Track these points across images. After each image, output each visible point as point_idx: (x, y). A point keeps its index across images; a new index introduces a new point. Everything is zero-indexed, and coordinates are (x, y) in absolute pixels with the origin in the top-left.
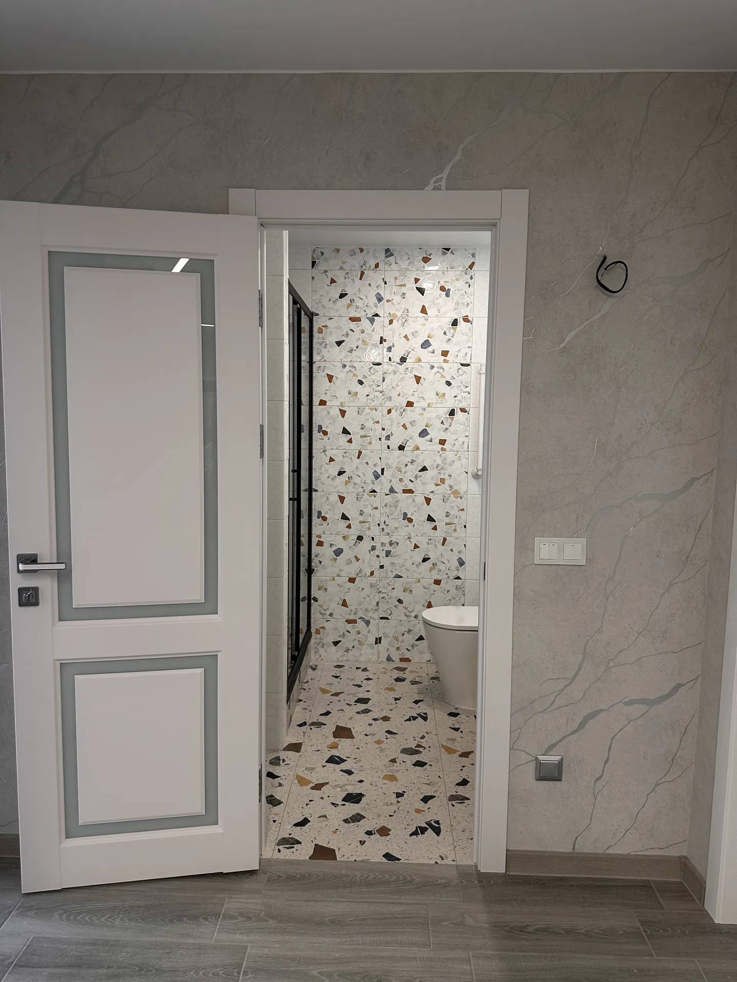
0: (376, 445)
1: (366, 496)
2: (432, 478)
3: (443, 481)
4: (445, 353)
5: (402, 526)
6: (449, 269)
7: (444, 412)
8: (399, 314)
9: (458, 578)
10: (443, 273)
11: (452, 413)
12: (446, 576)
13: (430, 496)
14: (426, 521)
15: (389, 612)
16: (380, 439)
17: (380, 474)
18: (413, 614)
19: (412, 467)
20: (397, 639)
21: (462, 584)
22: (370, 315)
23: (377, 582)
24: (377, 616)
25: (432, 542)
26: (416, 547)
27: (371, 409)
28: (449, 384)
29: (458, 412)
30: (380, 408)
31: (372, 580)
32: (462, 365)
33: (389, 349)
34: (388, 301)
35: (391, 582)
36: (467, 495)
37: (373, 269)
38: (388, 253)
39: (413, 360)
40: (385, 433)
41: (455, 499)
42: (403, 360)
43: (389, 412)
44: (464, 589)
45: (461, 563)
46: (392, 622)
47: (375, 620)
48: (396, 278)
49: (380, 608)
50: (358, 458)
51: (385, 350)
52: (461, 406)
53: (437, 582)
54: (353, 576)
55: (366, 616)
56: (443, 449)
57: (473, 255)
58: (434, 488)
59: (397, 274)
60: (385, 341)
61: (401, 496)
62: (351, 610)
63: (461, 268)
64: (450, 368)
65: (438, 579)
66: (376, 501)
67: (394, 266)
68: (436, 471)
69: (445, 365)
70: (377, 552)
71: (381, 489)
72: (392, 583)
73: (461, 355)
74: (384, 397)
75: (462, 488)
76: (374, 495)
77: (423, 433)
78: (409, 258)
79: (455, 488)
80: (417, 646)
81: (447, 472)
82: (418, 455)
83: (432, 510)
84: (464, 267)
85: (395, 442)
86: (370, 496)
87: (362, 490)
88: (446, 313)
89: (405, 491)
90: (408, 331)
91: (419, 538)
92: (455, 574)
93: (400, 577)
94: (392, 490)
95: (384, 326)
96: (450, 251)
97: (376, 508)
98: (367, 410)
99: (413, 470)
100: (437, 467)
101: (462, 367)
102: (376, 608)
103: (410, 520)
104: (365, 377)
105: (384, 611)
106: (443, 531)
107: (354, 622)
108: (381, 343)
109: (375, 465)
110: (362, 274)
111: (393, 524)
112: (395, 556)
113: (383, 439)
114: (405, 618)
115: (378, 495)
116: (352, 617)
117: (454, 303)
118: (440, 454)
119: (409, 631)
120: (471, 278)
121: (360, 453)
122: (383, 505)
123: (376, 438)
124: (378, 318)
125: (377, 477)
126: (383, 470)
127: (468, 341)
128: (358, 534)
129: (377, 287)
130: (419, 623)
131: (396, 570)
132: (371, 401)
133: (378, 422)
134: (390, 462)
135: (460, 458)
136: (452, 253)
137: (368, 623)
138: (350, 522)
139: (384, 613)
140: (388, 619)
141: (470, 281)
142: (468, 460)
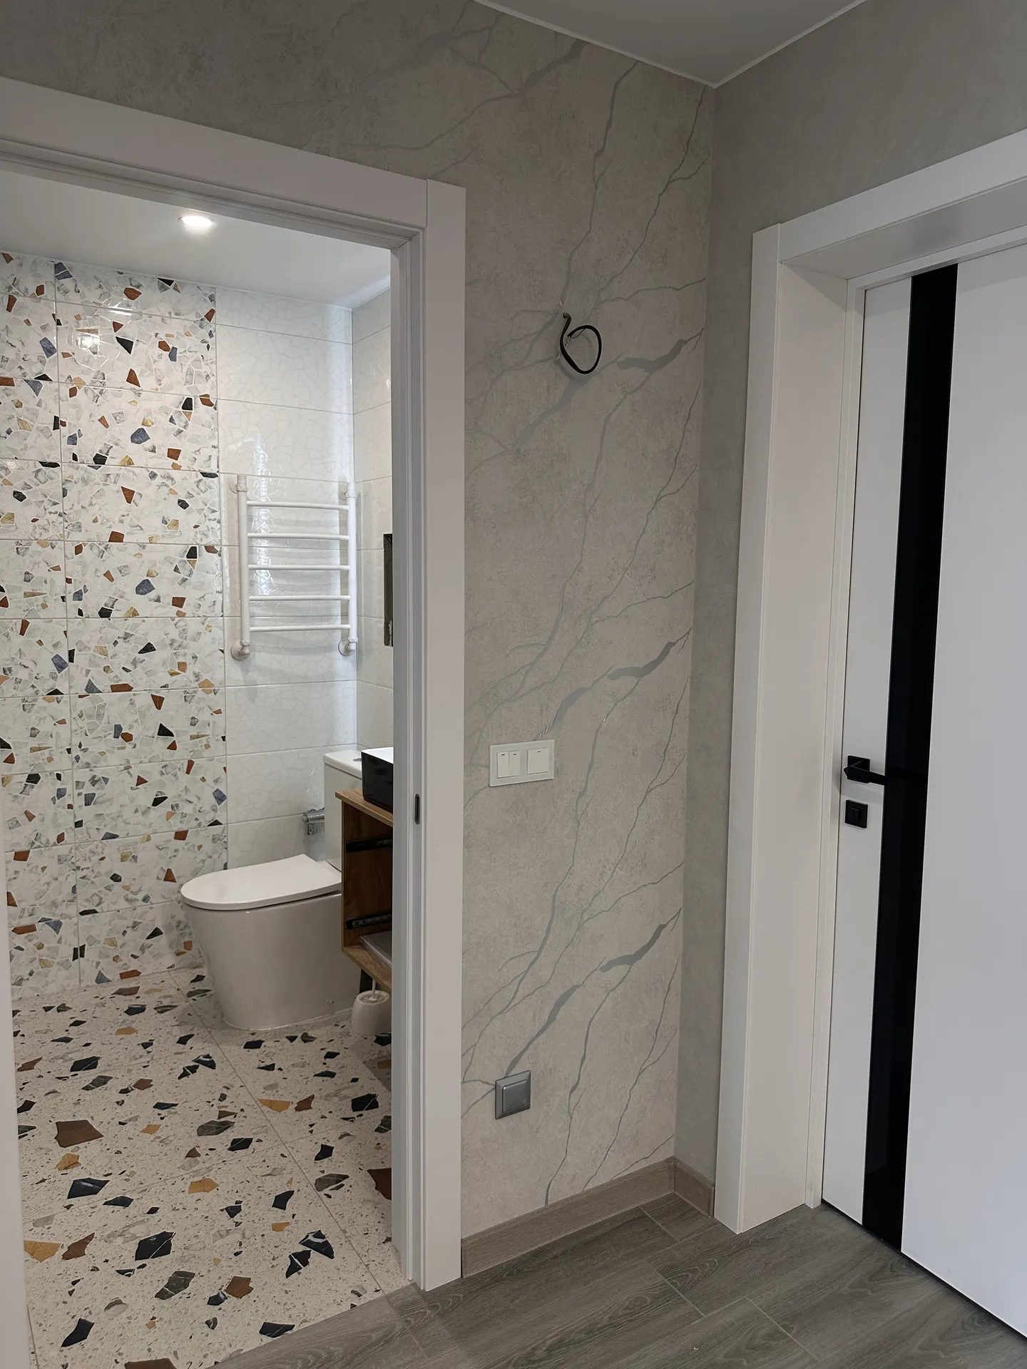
0: (57, 609)
1: (41, 702)
2: (164, 663)
3: (182, 666)
4: (174, 454)
5: (114, 748)
6: (173, 315)
7: (177, 552)
8: (87, 379)
9: (216, 823)
10: (162, 319)
11: (192, 553)
12: (196, 823)
13: (162, 694)
14: (156, 736)
15: (96, 900)
16: (63, 598)
17: (67, 660)
18: (140, 896)
19: (126, 645)
20: (113, 943)
21: (223, 832)
22: (31, 377)
23: (70, 852)
24: (73, 910)
25: (169, 769)
26: (141, 781)
27: (43, 544)
28: (183, 505)
29: (202, 552)
30: (61, 544)
31: (62, 849)
32: (204, 474)
33: (73, 440)
34: (65, 355)
35: (97, 847)
36: (225, 687)
37: (33, 296)
38: (61, 271)
39: (117, 461)
40: (72, 589)
41: (204, 695)
42: (100, 460)
43: (78, 550)
44: (225, 840)
45: (220, 797)
46: (102, 917)
47: (71, 918)
48: (78, 318)
49: (79, 897)
50: (22, 633)
51: (65, 440)
52: (206, 542)
53: (181, 835)
54: (24, 848)
55: (54, 914)
56: (180, 614)
57: (212, 298)
58: (168, 679)
59: (80, 310)
60: (64, 424)
61: (108, 697)
62: (23, 909)
63: (193, 317)
64: (185, 479)
65: (181, 830)
66: (60, 709)
67: (73, 296)
68: (168, 653)
69: (174, 473)
70: (67, 800)
71: (70, 687)
72: (100, 850)
73: (201, 458)
74: (66, 524)
75: (216, 677)
76: (57, 698)
77: (144, 588)
78: (100, 286)
79: (204, 677)
80: (150, 947)
81: (189, 652)
82: (137, 625)
83: (165, 717)
84: (198, 315)
85: (93, 603)
86: (49, 701)
87: (31, 691)
88: (171, 387)
89: (115, 688)
90: (106, 411)
91: (146, 767)
92: (210, 817)
93: (115, 837)
94: (91, 688)
95: (60, 398)
96: (173, 285)
97: (63, 722)
98: (35, 546)
99: (128, 651)
100: (171, 645)
101: (204, 478)
102: (71, 897)
103: (128, 738)
104: (27, 487)
105: (87, 900)
106: (187, 749)
107: (31, 928)
108: (56, 427)
109: (55, 646)
110: (12, 301)
111: (95, 747)
112: (103, 802)
113: (69, 598)
114: (126, 905)
115: (65, 697)
116: (26, 922)
117: (185, 371)
118: (175, 622)
119: (135, 925)
120: (211, 335)
121: (25, 625)
122: (75, 715)
123: (55, 597)
124: (47, 382)
125: (60, 666)
126: (71, 653)
127: (212, 437)
128: (29, 772)
129: (44, 328)
130: (151, 908)
131: (105, 826)
132: (42, 531)
133: (57, 568)
134: (84, 639)
135: (209, 629)
136: (176, 288)
137: (57, 926)
138: (12, 751)
139: (86, 904)
140: (94, 912)
141: (208, 339)
142: (224, 631)
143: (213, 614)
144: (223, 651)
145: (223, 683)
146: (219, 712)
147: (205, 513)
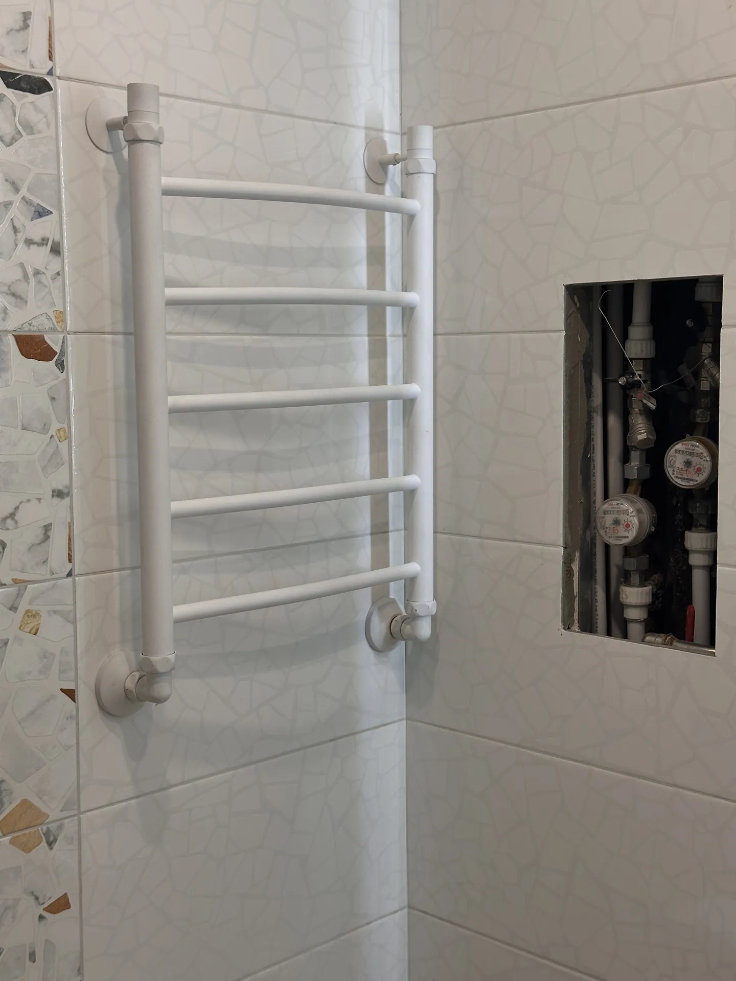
36: (78, 814)
41: (17, 858)
52: (17, 321)
75: (53, 789)
135: (31, 624)
142: (74, 622)
143: (43, 572)
144: (71, 694)
145: (73, 805)
146: (61, 905)
147: (14, 219)
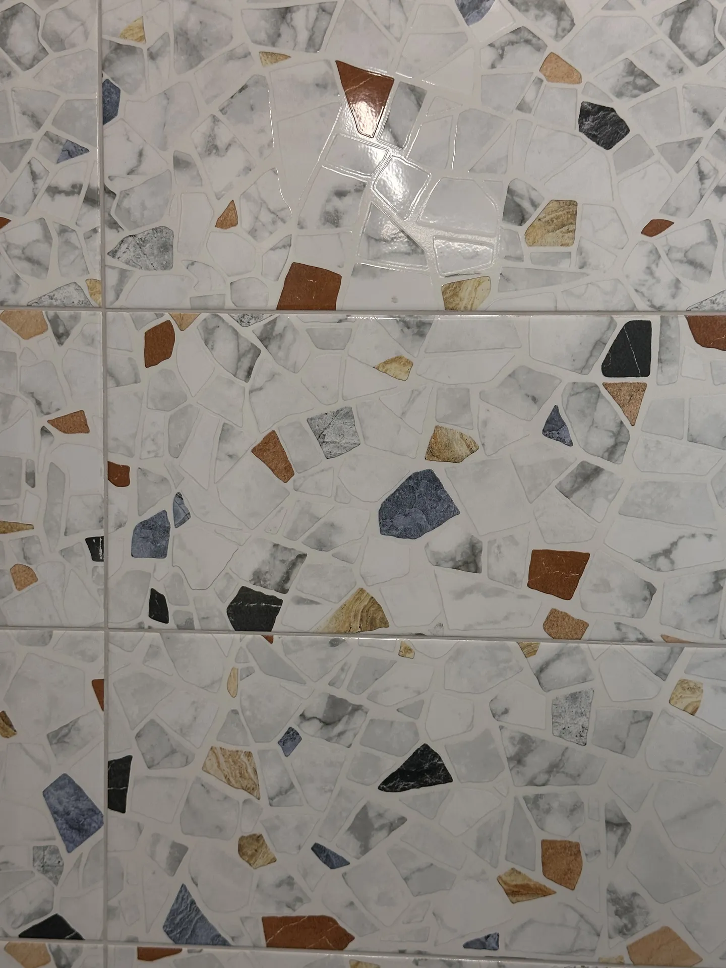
0: (70, 589)
16: (95, 546)
19: (335, 751)
40: (129, 507)
71: (110, 913)
74: (113, 238)
76: (57, 954)
85: (207, 568)
94: (187, 925)
109: (59, 739)
113: (118, 545)
115: (90, 952)
118: (537, 660)
123: (65, 542)
125: (75, 821)
126: (118, 774)
133: (75, 423)
143: (709, 634)
147: (701, 162)
